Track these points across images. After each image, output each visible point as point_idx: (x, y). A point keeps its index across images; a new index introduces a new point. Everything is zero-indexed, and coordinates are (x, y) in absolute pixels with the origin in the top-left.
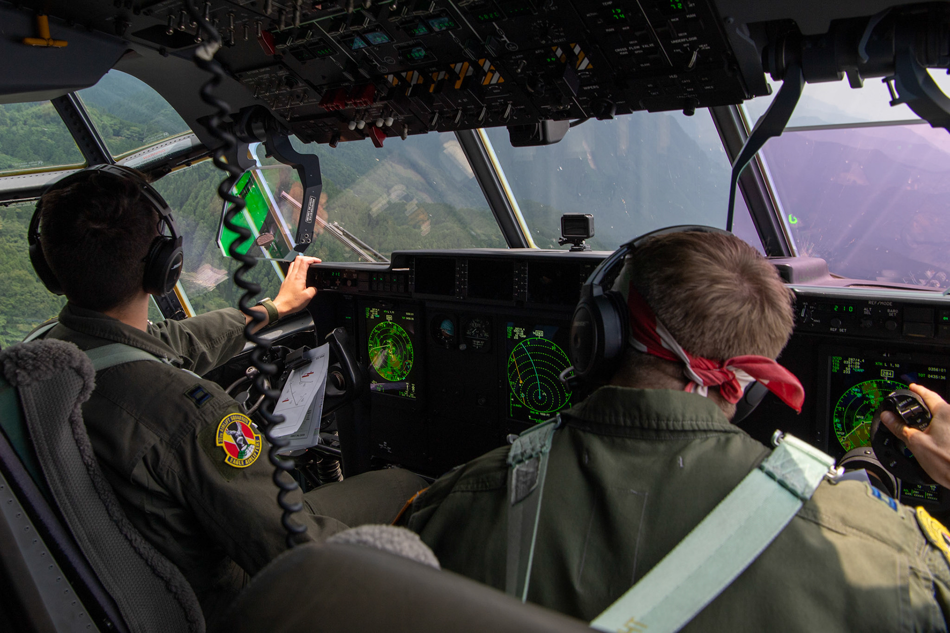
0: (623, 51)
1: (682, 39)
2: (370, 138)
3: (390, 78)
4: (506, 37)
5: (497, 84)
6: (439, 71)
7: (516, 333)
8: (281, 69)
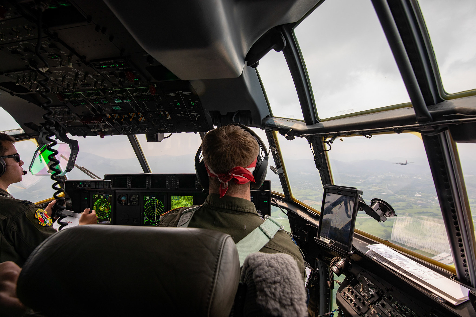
0: (179, 115)
1: (194, 113)
3: (108, 115)
4: (147, 107)
5: (143, 121)
6: (125, 115)
8: (65, 108)
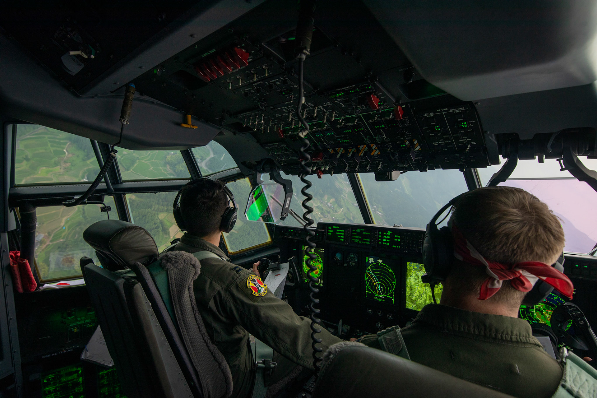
0: (436, 144)
1: (464, 140)
2: (317, 174)
3: (330, 150)
4: (385, 136)
5: (377, 155)
6: (352, 148)
7: (370, 260)
8: (283, 144)
